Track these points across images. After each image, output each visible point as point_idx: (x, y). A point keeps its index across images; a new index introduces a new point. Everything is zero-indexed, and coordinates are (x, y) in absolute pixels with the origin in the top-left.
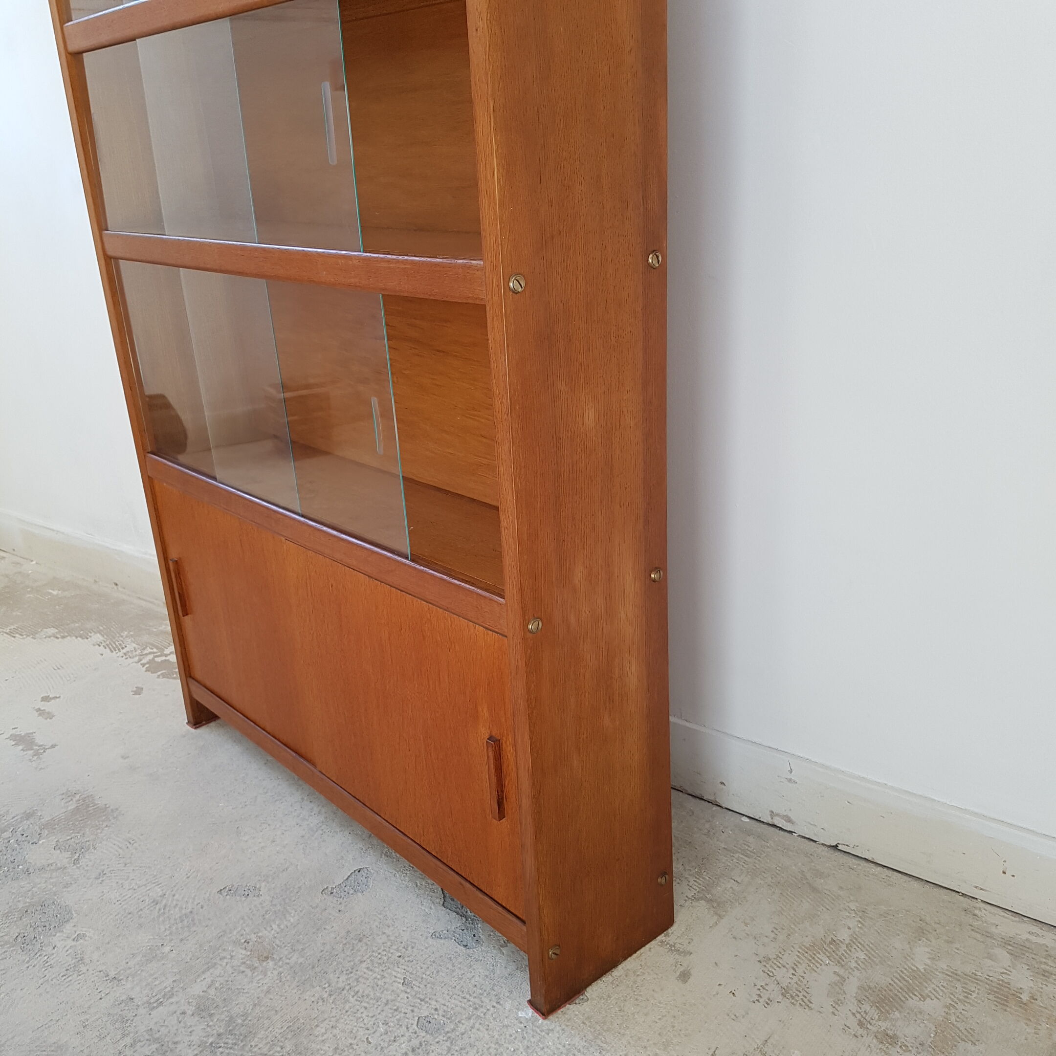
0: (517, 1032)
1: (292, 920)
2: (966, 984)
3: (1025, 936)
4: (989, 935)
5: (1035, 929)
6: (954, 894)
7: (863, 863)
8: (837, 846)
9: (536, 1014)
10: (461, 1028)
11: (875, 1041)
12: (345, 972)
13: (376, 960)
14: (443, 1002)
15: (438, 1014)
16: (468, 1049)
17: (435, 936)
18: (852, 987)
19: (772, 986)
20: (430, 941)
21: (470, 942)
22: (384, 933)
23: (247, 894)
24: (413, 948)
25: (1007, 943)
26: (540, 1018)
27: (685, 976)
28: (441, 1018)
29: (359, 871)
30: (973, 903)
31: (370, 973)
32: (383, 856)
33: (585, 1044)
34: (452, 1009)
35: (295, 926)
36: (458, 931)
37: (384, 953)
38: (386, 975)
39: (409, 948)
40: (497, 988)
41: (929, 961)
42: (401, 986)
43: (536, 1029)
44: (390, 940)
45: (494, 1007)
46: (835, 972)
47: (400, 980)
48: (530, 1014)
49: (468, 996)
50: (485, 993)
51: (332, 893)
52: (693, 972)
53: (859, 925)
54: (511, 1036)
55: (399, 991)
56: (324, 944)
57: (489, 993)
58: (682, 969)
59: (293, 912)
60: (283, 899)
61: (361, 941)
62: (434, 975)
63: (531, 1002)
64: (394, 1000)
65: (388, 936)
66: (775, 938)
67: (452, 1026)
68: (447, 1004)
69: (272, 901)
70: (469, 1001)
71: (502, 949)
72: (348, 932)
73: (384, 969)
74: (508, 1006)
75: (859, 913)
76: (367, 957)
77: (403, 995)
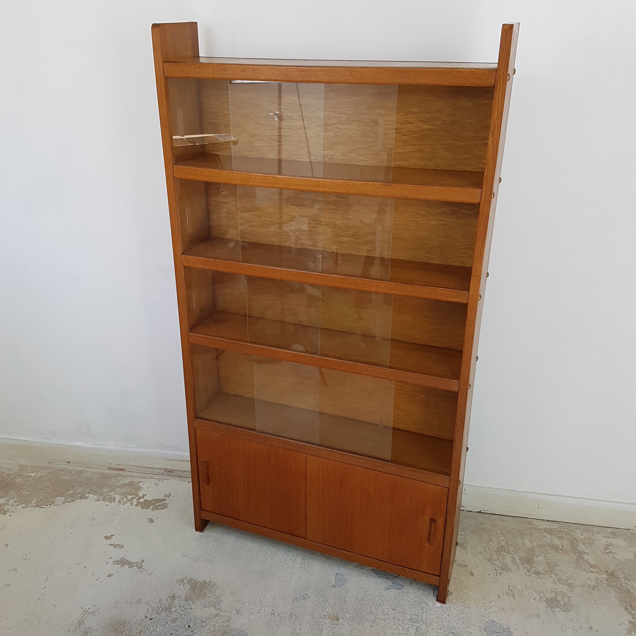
0: (441, 612)
1: (332, 602)
2: (544, 548)
3: (548, 527)
4: (539, 530)
5: (549, 523)
6: (522, 518)
7: (491, 515)
8: (480, 511)
9: (441, 604)
10: (424, 618)
11: (535, 575)
12: (370, 613)
13: (376, 605)
14: (411, 611)
16: (432, 623)
17: (387, 589)
18: (517, 559)
19: (497, 568)
20: (386, 591)
21: (400, 588)
22: (369, 595)
23: (304, 598)
24: (383, 596)
25: (546, 530)
26: (443, 604)
27: (472, 574)
28: (414, 617)
29: (337, 574)
30: (528, 520)
31: (378, 610)
32: (340, 565)
33: (463, 607)
34: (415, 612)
35: (336, 604)
36: (392, 584)
37: (376, 602)
38: (384, 609)
39: (382, 597)
40: (422, 600)
41: (530, 544)
42: (392, 611)
43: (445, 608)
44: (373, 596)
45: (427, 606)
46: (510, 557)
47: (390, 609)
48: (440, 604)
49: (416, 606)
50: (420, 603)
51: (335, 586)
52: (473, 571)
53: (505, 538)
54: (440, 614)
55: (393, 613)
56: (352, 606)
57: (422, 603)
58: (469, 572)
59: (329, 598)
60: (320, 595)
61: (364, 600)
62: (399, 603)
63: (438, 600)
64: (395, 617)
65: (371, 595)
66: (486, 551)
67: (421, 618)
68: (412, 611)
69: (317, 598)
70: (418, 607)
71: (412, 586)
72: (356, 599)
73: (381, 607)
74: (431, 604)
75: (502, 534)
76: (371, 605)
77: (396, 614)
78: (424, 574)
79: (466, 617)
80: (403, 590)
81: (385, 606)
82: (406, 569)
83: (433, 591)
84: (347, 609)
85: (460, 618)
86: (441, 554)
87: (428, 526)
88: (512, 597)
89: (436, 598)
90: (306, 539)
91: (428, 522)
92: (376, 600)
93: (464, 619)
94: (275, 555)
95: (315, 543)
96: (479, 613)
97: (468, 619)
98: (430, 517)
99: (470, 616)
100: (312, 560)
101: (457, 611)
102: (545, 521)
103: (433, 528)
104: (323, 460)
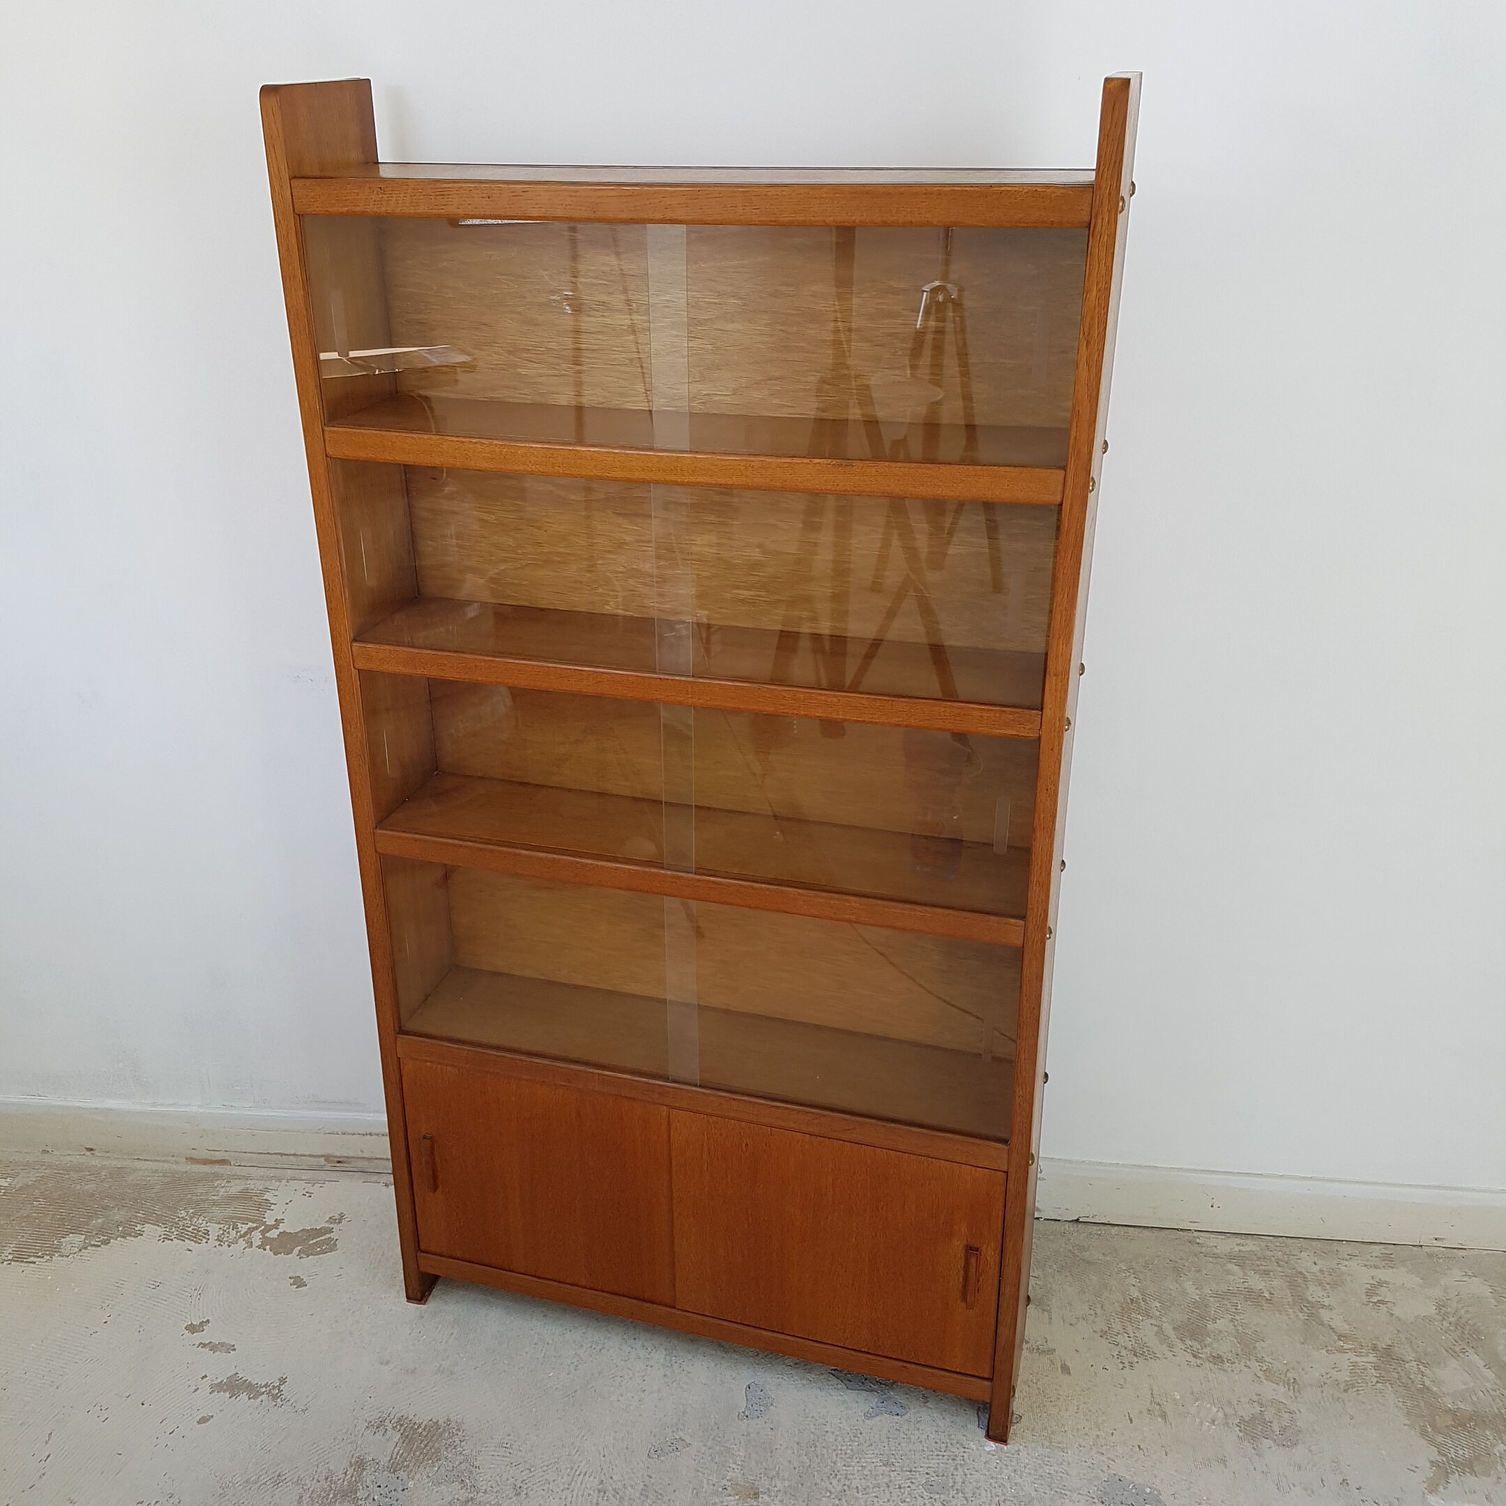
0: (997, 1463)
1: (741, 1454)
2: (1229, 1299)
3: (1237, 1249)
4: (1216, 1256)
5: (1238, 1240)
6: (1174, 1231)
7: (1103, 1227)
8: (1078, 1219)
9: (997, 1444)
10: (959, 1479)
11: (1211, 1365)
12: (831, 1477)
13: (843, 1456)
14: (926, 1466)
15: (933, 1477)
16: (978, 1491)
17: (869, 1416)
18: (1168, 1329)
19: (1124, 1353)
20: (868, 1422)
21: (900, 1411)
22: (827, 1432)
23: (675, 1448)
24: (861, 1433)
25: (1231, 1257)
26: (1002, 1445)
27: (1065, 1369)
28: (937, 1478)
29: (749, 1388)
30: (1190, 1234)
31: (851, 1468)
32: (756, 1366)
33: (1049, 1450)
34: (938, 1467)
35: (749, 1458)
36: (880, 1405)
37: (844, 1448)
38: (864, 1464)
39: (859, 1435)
40: (953, 1437)
41: (1197, 1291)
42: (884, 1468)
43: (1007, 1455)
44: (837, 1435)
45: (964, 1452)
46: (1151, 1324)
47: (879, 1464)
48: (994, 1446)
49: (939, 1453)
50: (949, 1445)
51: (747, 1416)
52: (1068, 1363)
53: (1138, 1281)
54: (996, 1468)
55: (887, 1473)
56: (790, 1462)
57: (951, 1444)
58: (1059, 1365)
59: (734, 1446)
60: (713, 1439)
61: (816, 1446)
62: (899, 1448)
63: (989, 1436)
64: (891, 1481)
65: (833, 1433)
66: (1096, 1314)
67: (951, 1481)
68: (931, 1465)
69: (705, 1446)
70: (943, 1456)
71: (928, 1404)
72: (798, 1443)
73: (857, 1460)
74: (974, 1447)
75: (1131, 1271)
76: (834, 1456)
77: (892, 1474)
78: (955, 1375)
79: (1057, 1472)
80: (905, 1417)
81: (867, 1456)
82: (913, 1366)
83: (976, 1415)
84: (777, 1469)
85: (1043, 1474)
86: (993, 1328)
87: (961, 1263)
88: (1160, 1420)
89: (983, 1432)
90: (675, 1308)
91: (961, 1254)
92: (844, 1444)
93: (1052, 1478)
94: (600, 1350)
95: (696, 1316)
96: (1087, 1460)
97: (1061, 1477)
98: (965, 1242)
99: (1065, 1469)
100: (690, 1357)
101: (1035, 1460)
102: (1228, 1235)
103: (973, 1269)
104: (711, 1121)
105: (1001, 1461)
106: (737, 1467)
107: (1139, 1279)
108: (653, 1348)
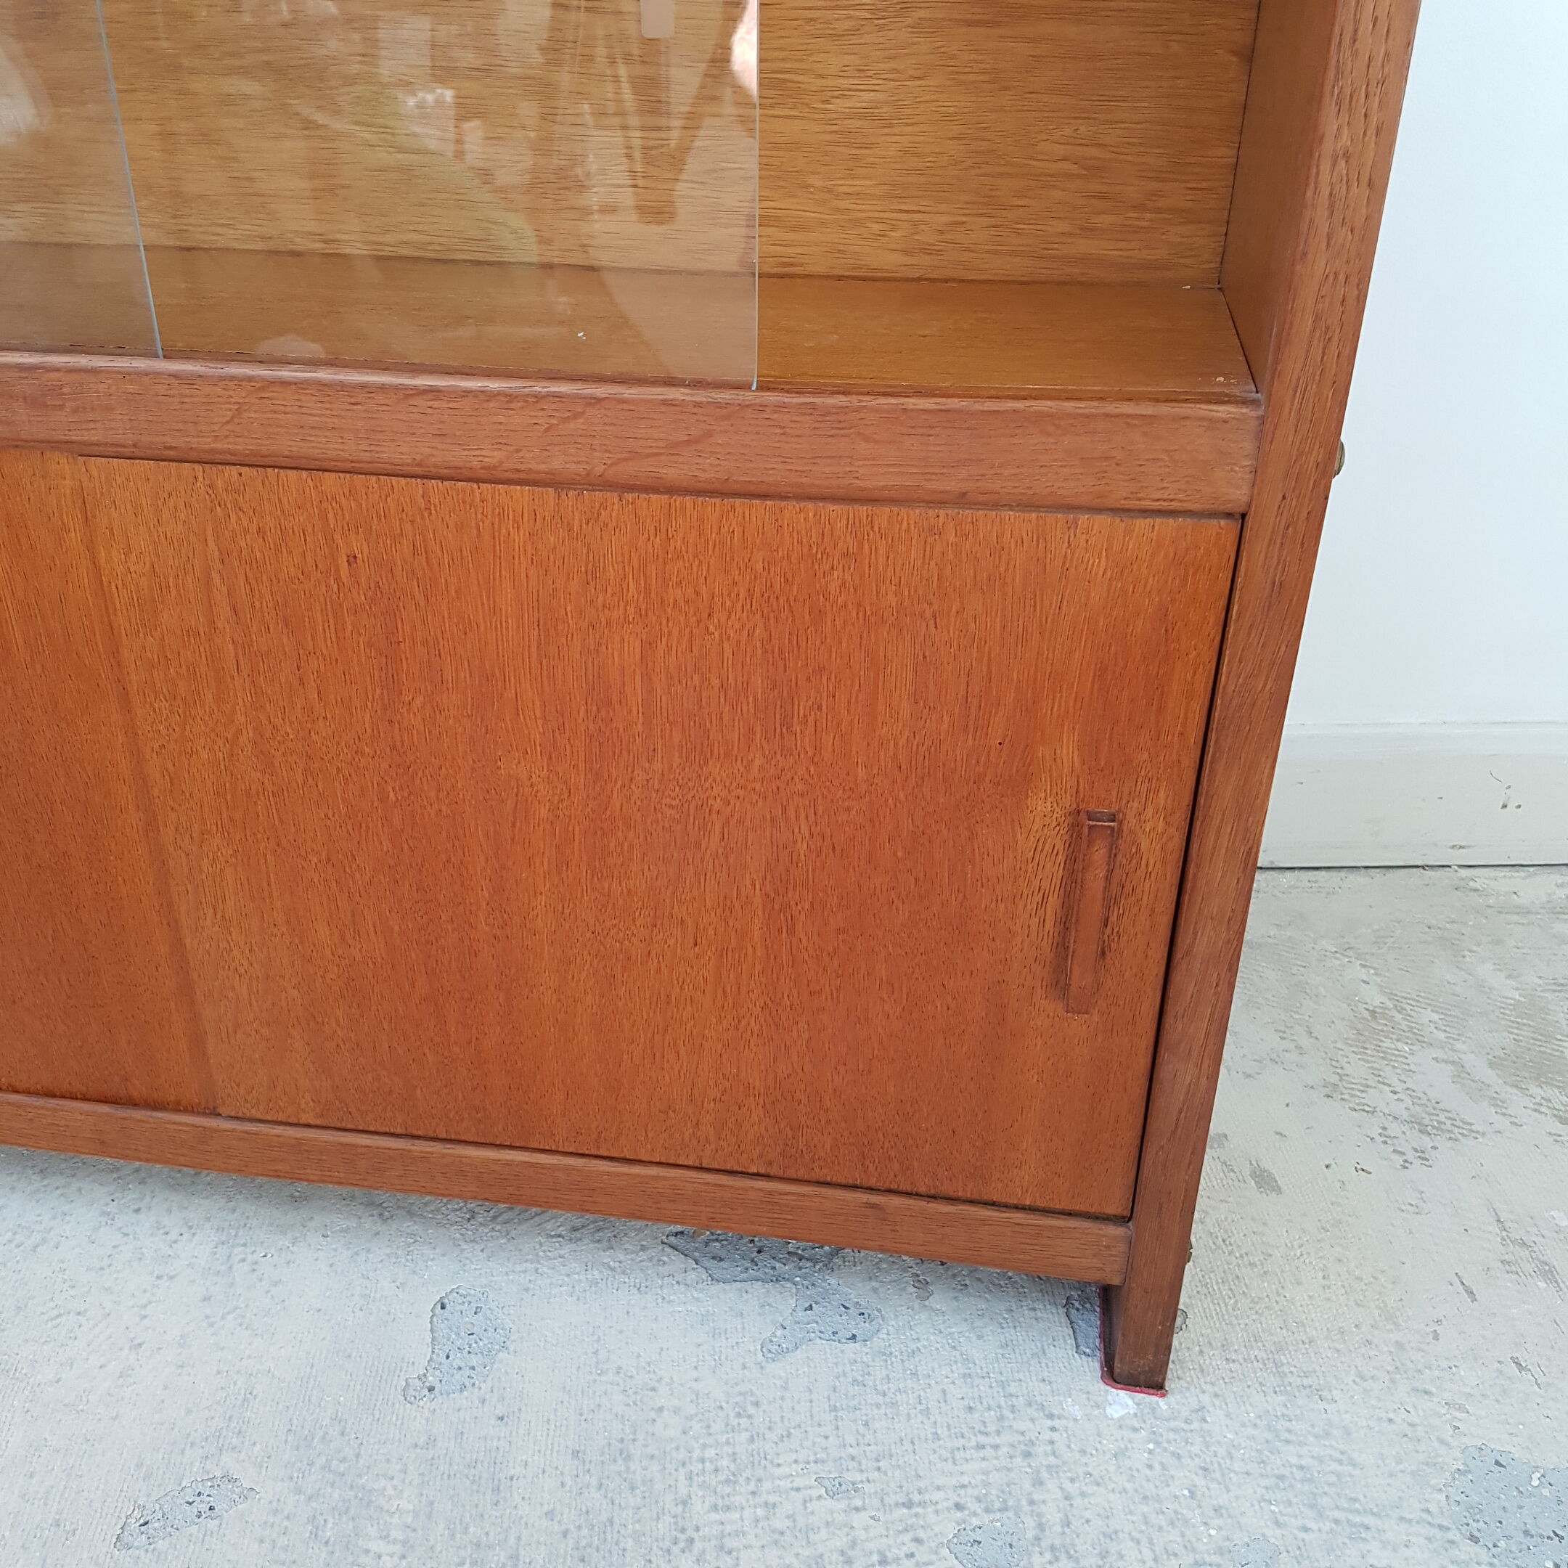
0: (1150, 1452)
1: (404, 1505)
4: (1524, 911)
6: (1418, 870)
9: (1141, 1396)
10: (1051, 1514)
12: (675, 1549)
13: (710, 1479)
14: (954, 1481)
15: (975, 1514)
17: (774, 1351)
20: (770, 1367)
21: (860, 1328)
22: (661, 1409)
23: (204, 1507)
24: (757, 1404)
25: (1555, 910)
26: (1154, 1399)
28: (987, 1518)
29: (443, 1307)
30: (1453, 873)
31: (735, 1515)
32: (464, 1246)
33: (1281, 1398)
34: (986, 1484)
35: (429, 1516)
36: (801, 1314)
37: (710, 1453)
38: (772, 1499)
39: (751, 1410)
40: (1013, 1388)
41: (1512, 983)
42: (829, 1503)
43: (1173, 1424)
44: (689, 1418)
45: (1053, 1429)
46: (1436, 1059)
47: (815, 1493)
48: (1130, 1402)
49: (982, 1439)
50: (1007, 1413)
51: (431, 1389)
52: (1264, 1165)
53: (1372, 971)
54: (1150, 1467)
55: (840, 1518)
56: (550, 1514)
57: (1013, 1409)
58: (1247, 1171)
59: (383, 1482)
60: (323, 1468)
61: (628, 1458)
62: (869, 1437)
63: (1113, 1374)
64: (854, 1544)
65: (676, 1410)
66: (1299, 1047)
67: (1030, 1522)
68: (965, 1480)
69: (299, 1491)
70: (996, 1447)
71: (931, 1302)
72: (576, 1454)
73: (752, 1487)
74: (1077, 1411)
75: (1350, 953)
76: (683, 1482)
77: (859, 1520)
78: (1019, 1217)
79: (1320, 1460)
80: (877, 1343)
81: (778, 1472)
82: (896, 1201)
83: (1064, 1319)
84: (512, 1540)
85: (1286, 1472)
87: (1053, 872)
88: (1542, 1285)
89: (1092, 1367)
90: (215, 1114)
91: (1057, 840)
92: (710, 1441)
93: (1311, 1480)
94: (35, 1248)
95: (279, 1130)
96: (1392, 1416)
97: (1338, 1476)
98: (1068, 802)
99: (1342, 1447)
100: (285, 1242)
101: (1251, 1431)
102: (1532, 869)
103: (1095, 878)
105: (1157, 1443)
106: (391, 1548)
107: (1374, 968)
108: (184, 1230)
